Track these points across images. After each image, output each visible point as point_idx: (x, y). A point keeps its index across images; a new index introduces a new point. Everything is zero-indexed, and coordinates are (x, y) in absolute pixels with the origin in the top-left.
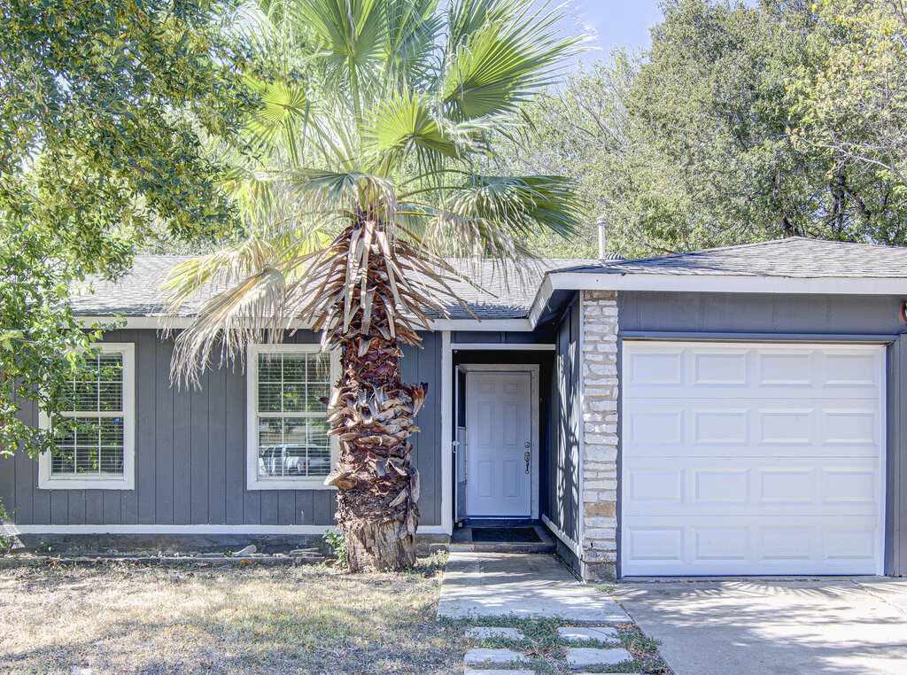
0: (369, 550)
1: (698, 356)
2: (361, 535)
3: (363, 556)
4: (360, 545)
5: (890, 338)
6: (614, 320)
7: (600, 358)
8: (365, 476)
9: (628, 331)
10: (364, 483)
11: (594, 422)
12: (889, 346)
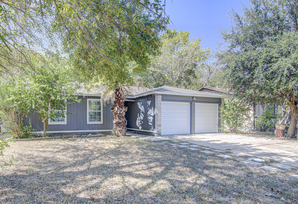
0: (121, 133)
1: (169, 104)
2: (120, 131)
3: (120, 134)
4: (119, 132)
5: (191, 102)
6: (161, 98)
7: (159, 104)
8: (121, 121)
9: (163, 100)
10: (121, 122)
11: (159, 113)
12: (191, 103)
